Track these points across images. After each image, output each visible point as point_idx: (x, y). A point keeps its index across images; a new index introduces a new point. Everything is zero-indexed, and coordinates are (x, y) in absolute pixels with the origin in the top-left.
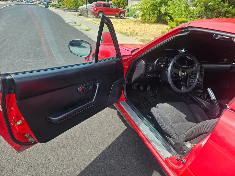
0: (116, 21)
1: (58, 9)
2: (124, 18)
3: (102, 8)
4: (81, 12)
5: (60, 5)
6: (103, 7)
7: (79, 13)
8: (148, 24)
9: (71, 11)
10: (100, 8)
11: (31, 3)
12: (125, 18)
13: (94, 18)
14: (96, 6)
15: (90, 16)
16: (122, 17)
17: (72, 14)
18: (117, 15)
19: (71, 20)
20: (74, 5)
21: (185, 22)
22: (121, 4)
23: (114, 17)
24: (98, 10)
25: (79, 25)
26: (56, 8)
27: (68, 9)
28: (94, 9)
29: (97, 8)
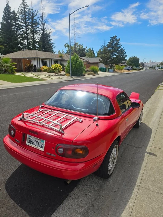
11: (162, 69)
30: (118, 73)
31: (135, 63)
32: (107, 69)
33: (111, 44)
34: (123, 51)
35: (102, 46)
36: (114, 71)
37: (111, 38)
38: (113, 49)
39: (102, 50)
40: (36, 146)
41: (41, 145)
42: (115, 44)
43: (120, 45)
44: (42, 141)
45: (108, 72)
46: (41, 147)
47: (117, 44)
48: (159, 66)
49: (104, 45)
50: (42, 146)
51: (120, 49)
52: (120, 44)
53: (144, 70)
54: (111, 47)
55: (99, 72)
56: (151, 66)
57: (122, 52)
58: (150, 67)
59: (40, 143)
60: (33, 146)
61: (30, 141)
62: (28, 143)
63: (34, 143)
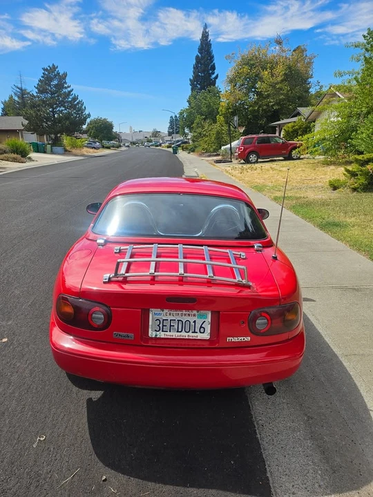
1: (192, 153)
2: (299, 158)
4: (223, 155)
5: (196, 147)
6: (256, 144)
7: (219, 158)
9: (210, 156)
10: (251, 147)
11: (157, 146)
12: (302, 159)
13: (241, 164)
14: (243, 144)
15: (235, 161)
16: (295, 157)
17: (208, 161)
18: (285, 154)
20: (216, 145)
22: (300, 133)
23: (281, 158)
24: (247, 151)
26: (189, 153)
27: (206, 152)
28: (240, 149)
29: (246, 146)
30: (76, 155)
31: (104, 133)
32: (49, 146)
33: (46, 84)
34: (78, 103)
35: (14, 87)
36: (66, 152)
37: (44, 69)
38: (52, 98)
39: (16, 99)
40: (183, 334)
41: (198, 326)
42: (56, 86)
43: (69, 89)
44: (201, 316)
45: (52, 153)
46: (197, 330)
47: (61, 86)
48: (151, 141)
49: (19, 86)
50: (201, 327)
51: (70, 99)
52: (69, 87)
53: (123, 148)
54: (47, 93)
55: (33, 155)
56: (134, 140)
57: (76, 106)
58: (133, 143)
59: (195, 322)
60: (174, 335)
61: (162, 326)
62: (154, 333)
63: (176, 327)
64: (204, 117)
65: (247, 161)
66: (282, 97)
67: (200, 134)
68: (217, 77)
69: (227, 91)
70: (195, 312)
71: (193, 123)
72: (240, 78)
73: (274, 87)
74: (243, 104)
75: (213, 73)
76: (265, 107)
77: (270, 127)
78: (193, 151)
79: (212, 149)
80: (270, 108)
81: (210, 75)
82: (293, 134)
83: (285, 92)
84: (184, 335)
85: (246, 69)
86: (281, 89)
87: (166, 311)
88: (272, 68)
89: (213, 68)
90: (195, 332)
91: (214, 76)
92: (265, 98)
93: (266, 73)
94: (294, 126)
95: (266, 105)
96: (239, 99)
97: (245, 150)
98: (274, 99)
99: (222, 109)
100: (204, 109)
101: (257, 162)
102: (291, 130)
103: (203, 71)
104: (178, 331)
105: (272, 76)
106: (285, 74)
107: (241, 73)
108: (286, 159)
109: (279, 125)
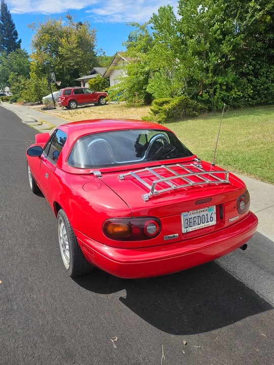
0: (92, 110)
1: (14, 103)
2: (105, 104)
3: (73, 96)
4: (46, 104)
5: (17, 98)
6: (74, 94)
7: (43, 106)
8: (134, 109)
9: (32, 105)
10: (70, 97)
12: (107, 104)
13: (65, 110)
14: (64, 94)
15: (58, 108)
16: (103, 103)
17: (34, 109)
18: (95, 101)
19: (31, 118)
20: (36, 96)
21: (167, 102)
22: (101, 86)
23: (93, 104)
24: (68, 99)
25: (40, 124)
26: (11, 103)
27: (29, 102)
28: (62, 99)
29: (67, 96)
44: (210, 210)
46: (209, 220)
59: (207, 214)
60: (197, 227)
61: (189, 223)
62: (185, 229)
63: (197, 221)
64: (17, 73)
65: (69, 108)
66: (79, 59)
67: (19, 87)
68: (20, 42)
69: (34, 53)
70: (207, 208)
71: (8, 79)
72: (43, 43)
73: (71, 51)
74: (50, 63)
75: (17, 38)
76: (68, 67)
77: (76, 81)
78: (15, 101)
79: (33, 100)
80: (72, 67)
81: (14, 39)
82: (95, 87)
83: (80, 55)
84: (202, 226)
85: (47, 36)
86: (77, 53)
87: (190, 212)
88: (67, 37)
89: (16, 34)
90: (208, 222)
91: (17, 41)
92: (65, 59)
93: (64, 40)
94: (95, 81)
95: (69, 65)
96: (46, 60)
97: (66, 99)
98: (73, 60)
99: (33, 67)
100: (15, 67)
101: (76, 108)
102: (93, 84)
103: (8, 36)
104: (198, 224)
105: (69, 43)
106: (78, 42)
107: (43, 40)
108: (96, 105)
109: (83, 80)
